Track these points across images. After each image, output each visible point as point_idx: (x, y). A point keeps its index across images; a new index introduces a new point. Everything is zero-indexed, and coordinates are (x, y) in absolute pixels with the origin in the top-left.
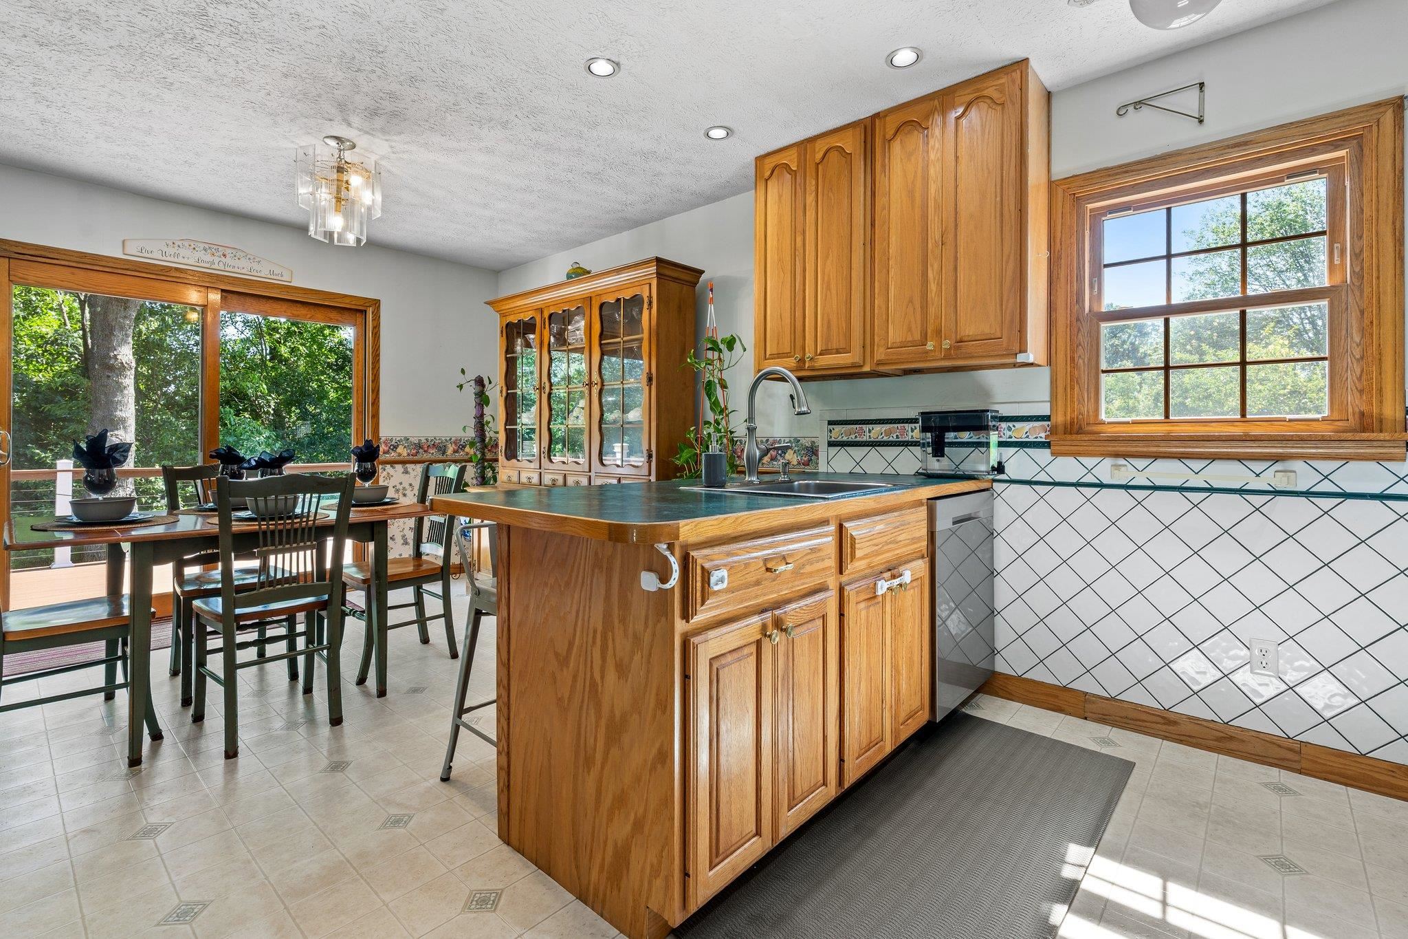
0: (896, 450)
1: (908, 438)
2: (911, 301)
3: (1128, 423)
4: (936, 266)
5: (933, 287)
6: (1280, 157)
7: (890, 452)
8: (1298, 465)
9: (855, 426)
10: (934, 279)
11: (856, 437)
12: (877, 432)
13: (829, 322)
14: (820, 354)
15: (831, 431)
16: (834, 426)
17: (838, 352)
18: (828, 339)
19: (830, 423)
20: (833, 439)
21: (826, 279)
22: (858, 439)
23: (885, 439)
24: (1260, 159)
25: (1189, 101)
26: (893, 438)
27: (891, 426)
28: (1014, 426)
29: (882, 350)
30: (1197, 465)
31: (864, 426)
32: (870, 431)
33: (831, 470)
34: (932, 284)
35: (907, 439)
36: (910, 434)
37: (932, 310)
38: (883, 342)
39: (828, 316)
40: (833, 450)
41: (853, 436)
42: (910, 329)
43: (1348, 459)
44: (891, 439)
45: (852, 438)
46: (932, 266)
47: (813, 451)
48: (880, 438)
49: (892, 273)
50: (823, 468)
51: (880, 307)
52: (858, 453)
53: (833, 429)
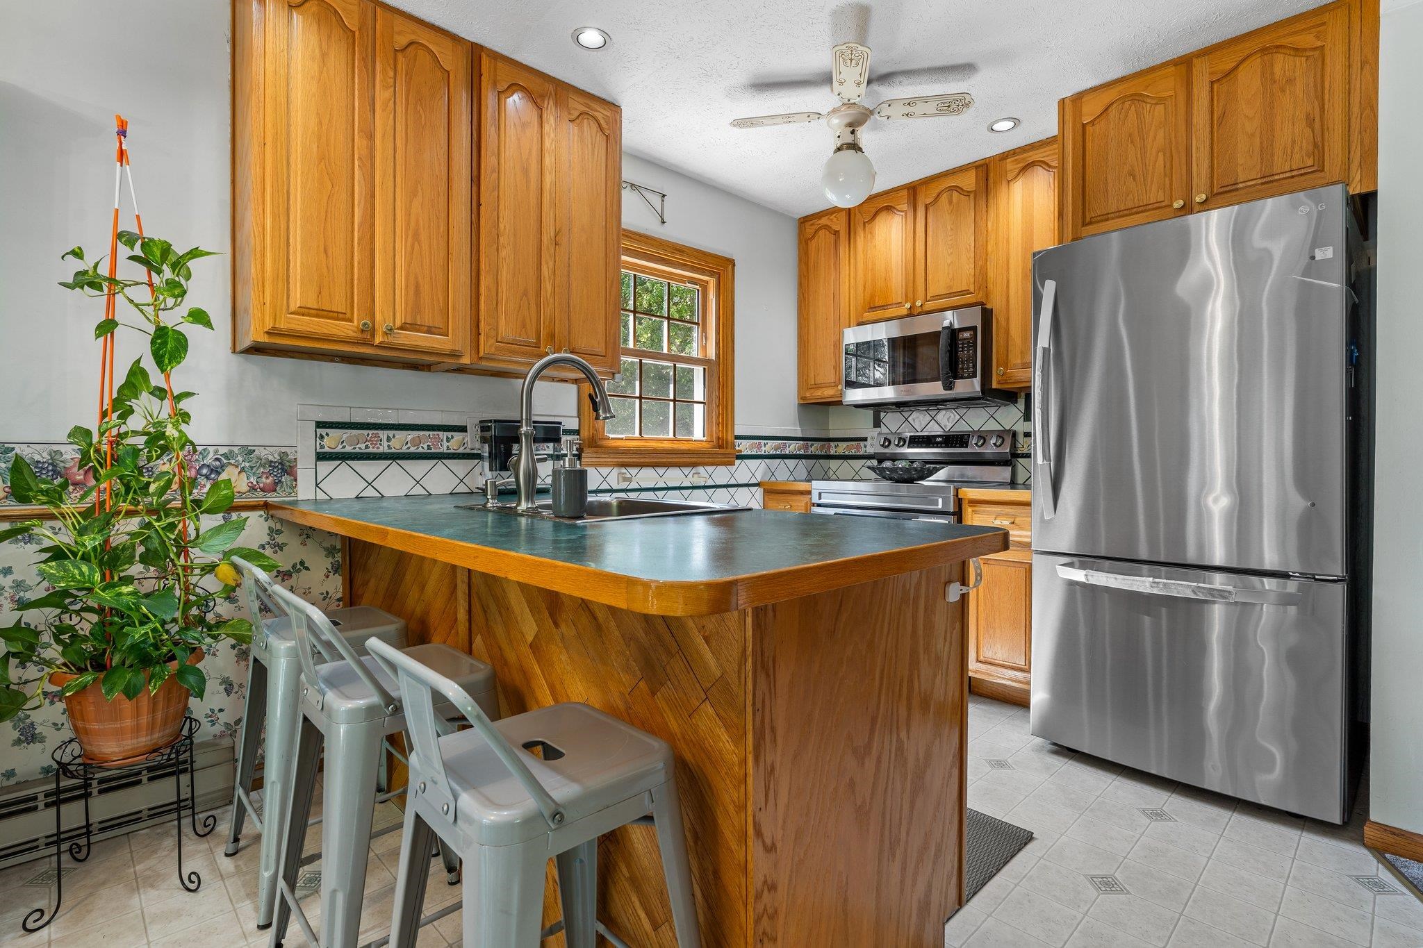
0: (426, 465)
1: (444, 450)
2: (525, 293)
3: (622, 439)
4: (551, 264)
5: (547, 287)
6: (693, 269)
7: (418, 467)
8: (701, 469)
9: (365, 432)
10: (550, 278)
11: (367, 447)
12: (400, 441)
13: (417, 287)
14: (401, 328)
15: (322, 437)
16: (328, 431)
17: (429, 331)
18: (417, 309)
19: (320, 425)
20: (327, 449)
21: (413, 224)
22: (371, 450)
23: (413, 450)
24: (685, 265)
26: (423, 449)
27: (422, 433)
29: (492, 341)
30: (661, 471)
31: (380, 433)
32: (389, 439)
33: (321, 496)
34: (547, 283)
35: (441, 451)
36: (445, 444)
37: (546, 312)
38: (493, 333)
39: (416, 278)
40: (325, 467)
41: (363, 446)
42: (524, 326)
43: (717, 464)
44: (420, 450)
45: (361, 448)
46: (547, 263)
47: (284, 468)
48: (404, 450)
49: (503, 253)
50: (305, 491)
51: (488, 288)
52: (369, 469)
53: (327, 434)
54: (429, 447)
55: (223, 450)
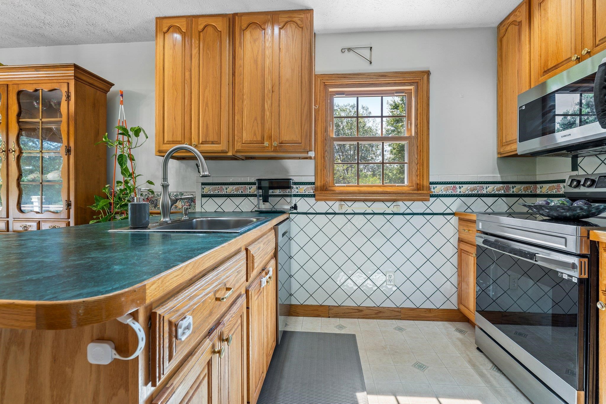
0: (241, 199)
1: (248, 193)
2: (256, 119)
3: (345, 186)
4: (269, 102)
5: (268, 113)
6: (395, 84)
7: (238, 200)
8: (400, 203)
9: (218, 186)
10: (268, 109)
12: (230, 189)
13: (207, 125)
14: (202, 144)
15: (203, 189)
16: (205, 186)
17: (213, 143)
18: (207, 135)
19: (203, 184)
20: (205, 193)
21: (205, 100)
22: (220, 193)
23: (235, 193)
24: (389, 83)
25: (366, 53)
26: (239, 192)
27: (239, 186)
28: (299, 187)
29: (239, 144)
30: (369, 204)
31: (223, 186)
32: (226, 189)
33: (203, 210)
34: (267, 111)
35: (247, 193)
36: (249, 190)
37: (267, 126)
38: (240, 140)
39: (207, 121)
40: (204, 200)
41: (217, 192)
42: (255, 134)
43: (414, 200)
44: (238, 193)
45: (216, 192)
46: (267, 102)
47: (192, 200)
48: (232, 193)
49: (245, 103)
50: (198, 209)
51: (238, 121)
52: (220, 201)
53: (205, 188)
54: (242, 192)
55: (175, 194)
